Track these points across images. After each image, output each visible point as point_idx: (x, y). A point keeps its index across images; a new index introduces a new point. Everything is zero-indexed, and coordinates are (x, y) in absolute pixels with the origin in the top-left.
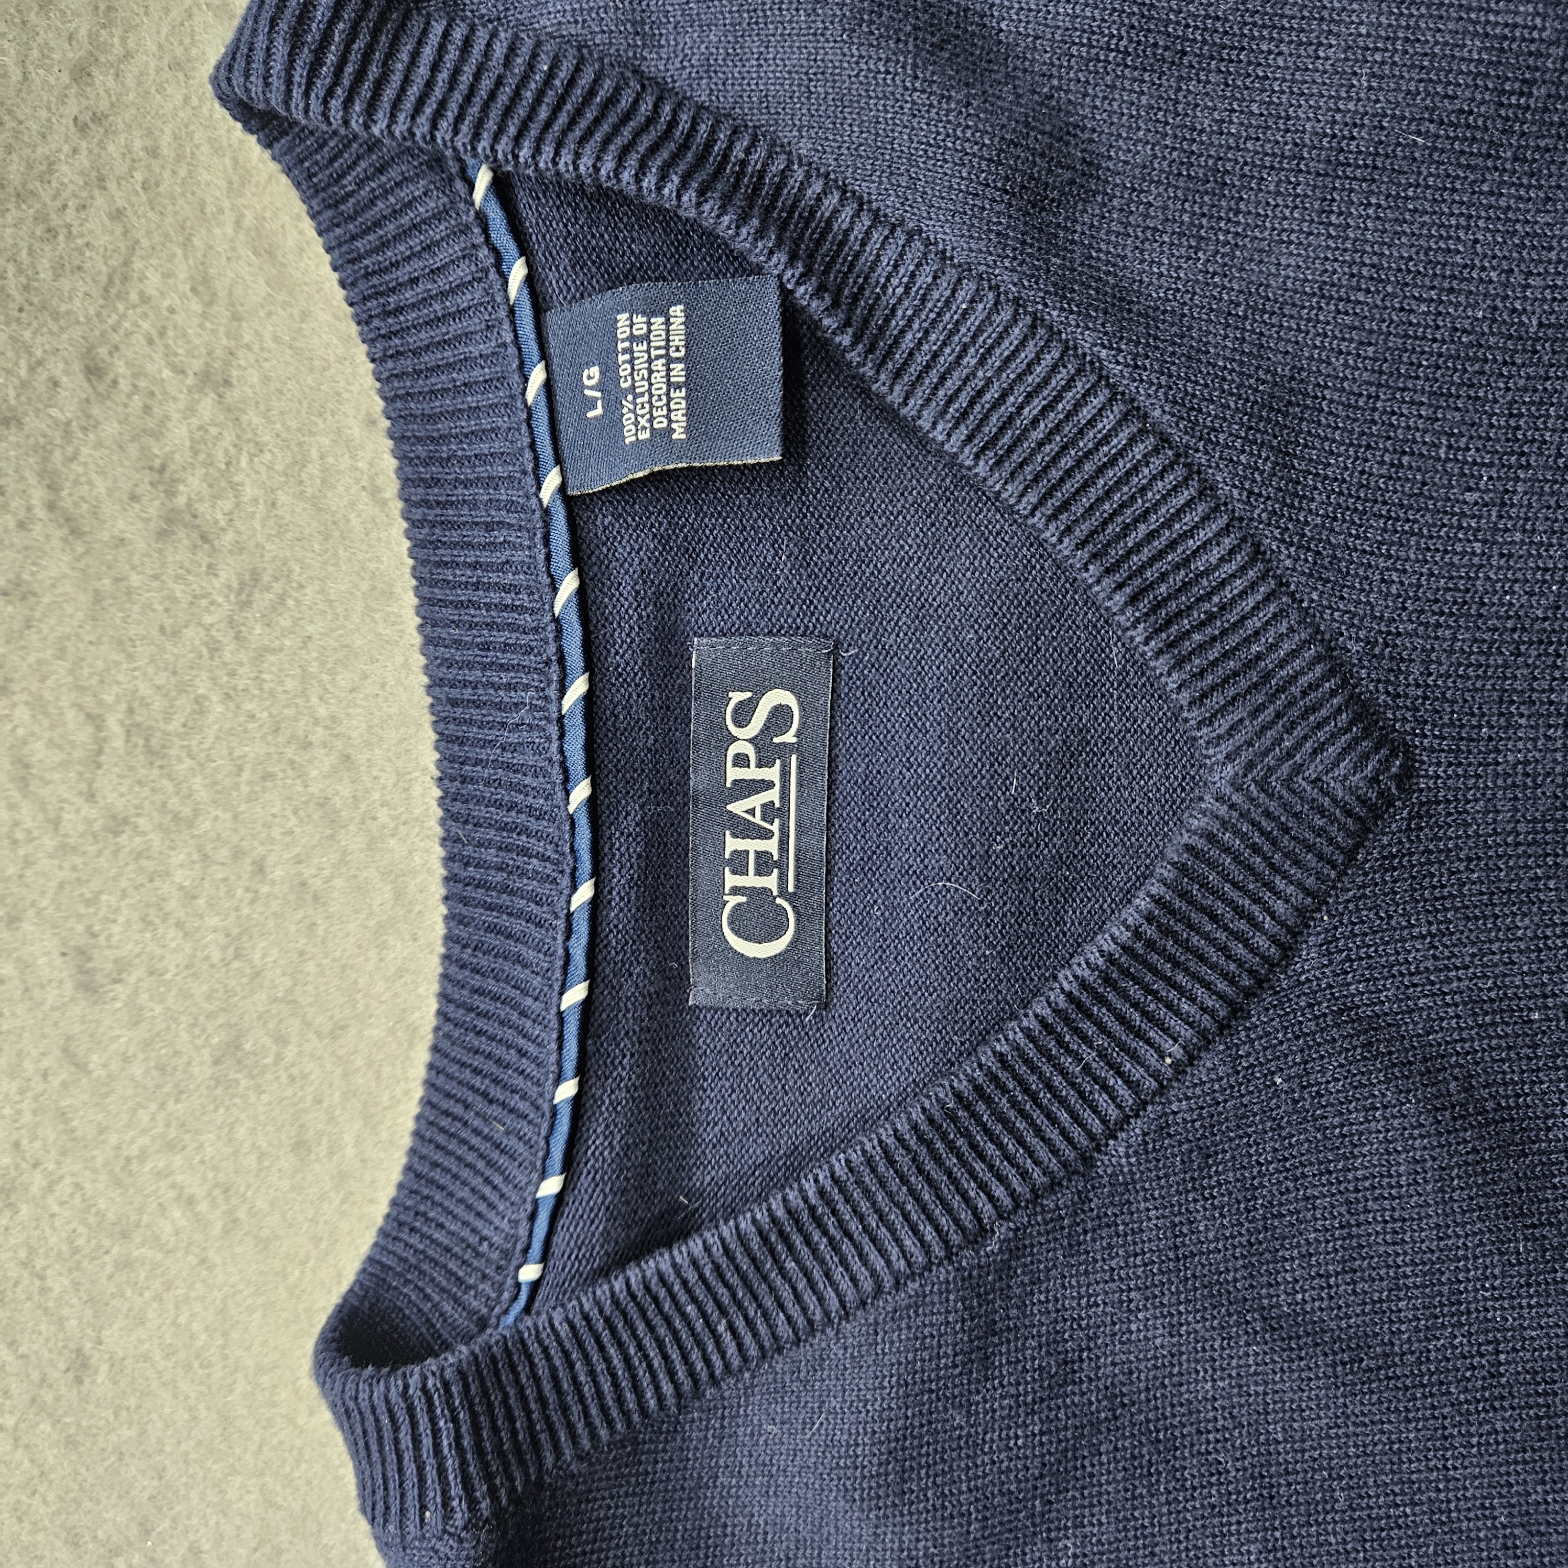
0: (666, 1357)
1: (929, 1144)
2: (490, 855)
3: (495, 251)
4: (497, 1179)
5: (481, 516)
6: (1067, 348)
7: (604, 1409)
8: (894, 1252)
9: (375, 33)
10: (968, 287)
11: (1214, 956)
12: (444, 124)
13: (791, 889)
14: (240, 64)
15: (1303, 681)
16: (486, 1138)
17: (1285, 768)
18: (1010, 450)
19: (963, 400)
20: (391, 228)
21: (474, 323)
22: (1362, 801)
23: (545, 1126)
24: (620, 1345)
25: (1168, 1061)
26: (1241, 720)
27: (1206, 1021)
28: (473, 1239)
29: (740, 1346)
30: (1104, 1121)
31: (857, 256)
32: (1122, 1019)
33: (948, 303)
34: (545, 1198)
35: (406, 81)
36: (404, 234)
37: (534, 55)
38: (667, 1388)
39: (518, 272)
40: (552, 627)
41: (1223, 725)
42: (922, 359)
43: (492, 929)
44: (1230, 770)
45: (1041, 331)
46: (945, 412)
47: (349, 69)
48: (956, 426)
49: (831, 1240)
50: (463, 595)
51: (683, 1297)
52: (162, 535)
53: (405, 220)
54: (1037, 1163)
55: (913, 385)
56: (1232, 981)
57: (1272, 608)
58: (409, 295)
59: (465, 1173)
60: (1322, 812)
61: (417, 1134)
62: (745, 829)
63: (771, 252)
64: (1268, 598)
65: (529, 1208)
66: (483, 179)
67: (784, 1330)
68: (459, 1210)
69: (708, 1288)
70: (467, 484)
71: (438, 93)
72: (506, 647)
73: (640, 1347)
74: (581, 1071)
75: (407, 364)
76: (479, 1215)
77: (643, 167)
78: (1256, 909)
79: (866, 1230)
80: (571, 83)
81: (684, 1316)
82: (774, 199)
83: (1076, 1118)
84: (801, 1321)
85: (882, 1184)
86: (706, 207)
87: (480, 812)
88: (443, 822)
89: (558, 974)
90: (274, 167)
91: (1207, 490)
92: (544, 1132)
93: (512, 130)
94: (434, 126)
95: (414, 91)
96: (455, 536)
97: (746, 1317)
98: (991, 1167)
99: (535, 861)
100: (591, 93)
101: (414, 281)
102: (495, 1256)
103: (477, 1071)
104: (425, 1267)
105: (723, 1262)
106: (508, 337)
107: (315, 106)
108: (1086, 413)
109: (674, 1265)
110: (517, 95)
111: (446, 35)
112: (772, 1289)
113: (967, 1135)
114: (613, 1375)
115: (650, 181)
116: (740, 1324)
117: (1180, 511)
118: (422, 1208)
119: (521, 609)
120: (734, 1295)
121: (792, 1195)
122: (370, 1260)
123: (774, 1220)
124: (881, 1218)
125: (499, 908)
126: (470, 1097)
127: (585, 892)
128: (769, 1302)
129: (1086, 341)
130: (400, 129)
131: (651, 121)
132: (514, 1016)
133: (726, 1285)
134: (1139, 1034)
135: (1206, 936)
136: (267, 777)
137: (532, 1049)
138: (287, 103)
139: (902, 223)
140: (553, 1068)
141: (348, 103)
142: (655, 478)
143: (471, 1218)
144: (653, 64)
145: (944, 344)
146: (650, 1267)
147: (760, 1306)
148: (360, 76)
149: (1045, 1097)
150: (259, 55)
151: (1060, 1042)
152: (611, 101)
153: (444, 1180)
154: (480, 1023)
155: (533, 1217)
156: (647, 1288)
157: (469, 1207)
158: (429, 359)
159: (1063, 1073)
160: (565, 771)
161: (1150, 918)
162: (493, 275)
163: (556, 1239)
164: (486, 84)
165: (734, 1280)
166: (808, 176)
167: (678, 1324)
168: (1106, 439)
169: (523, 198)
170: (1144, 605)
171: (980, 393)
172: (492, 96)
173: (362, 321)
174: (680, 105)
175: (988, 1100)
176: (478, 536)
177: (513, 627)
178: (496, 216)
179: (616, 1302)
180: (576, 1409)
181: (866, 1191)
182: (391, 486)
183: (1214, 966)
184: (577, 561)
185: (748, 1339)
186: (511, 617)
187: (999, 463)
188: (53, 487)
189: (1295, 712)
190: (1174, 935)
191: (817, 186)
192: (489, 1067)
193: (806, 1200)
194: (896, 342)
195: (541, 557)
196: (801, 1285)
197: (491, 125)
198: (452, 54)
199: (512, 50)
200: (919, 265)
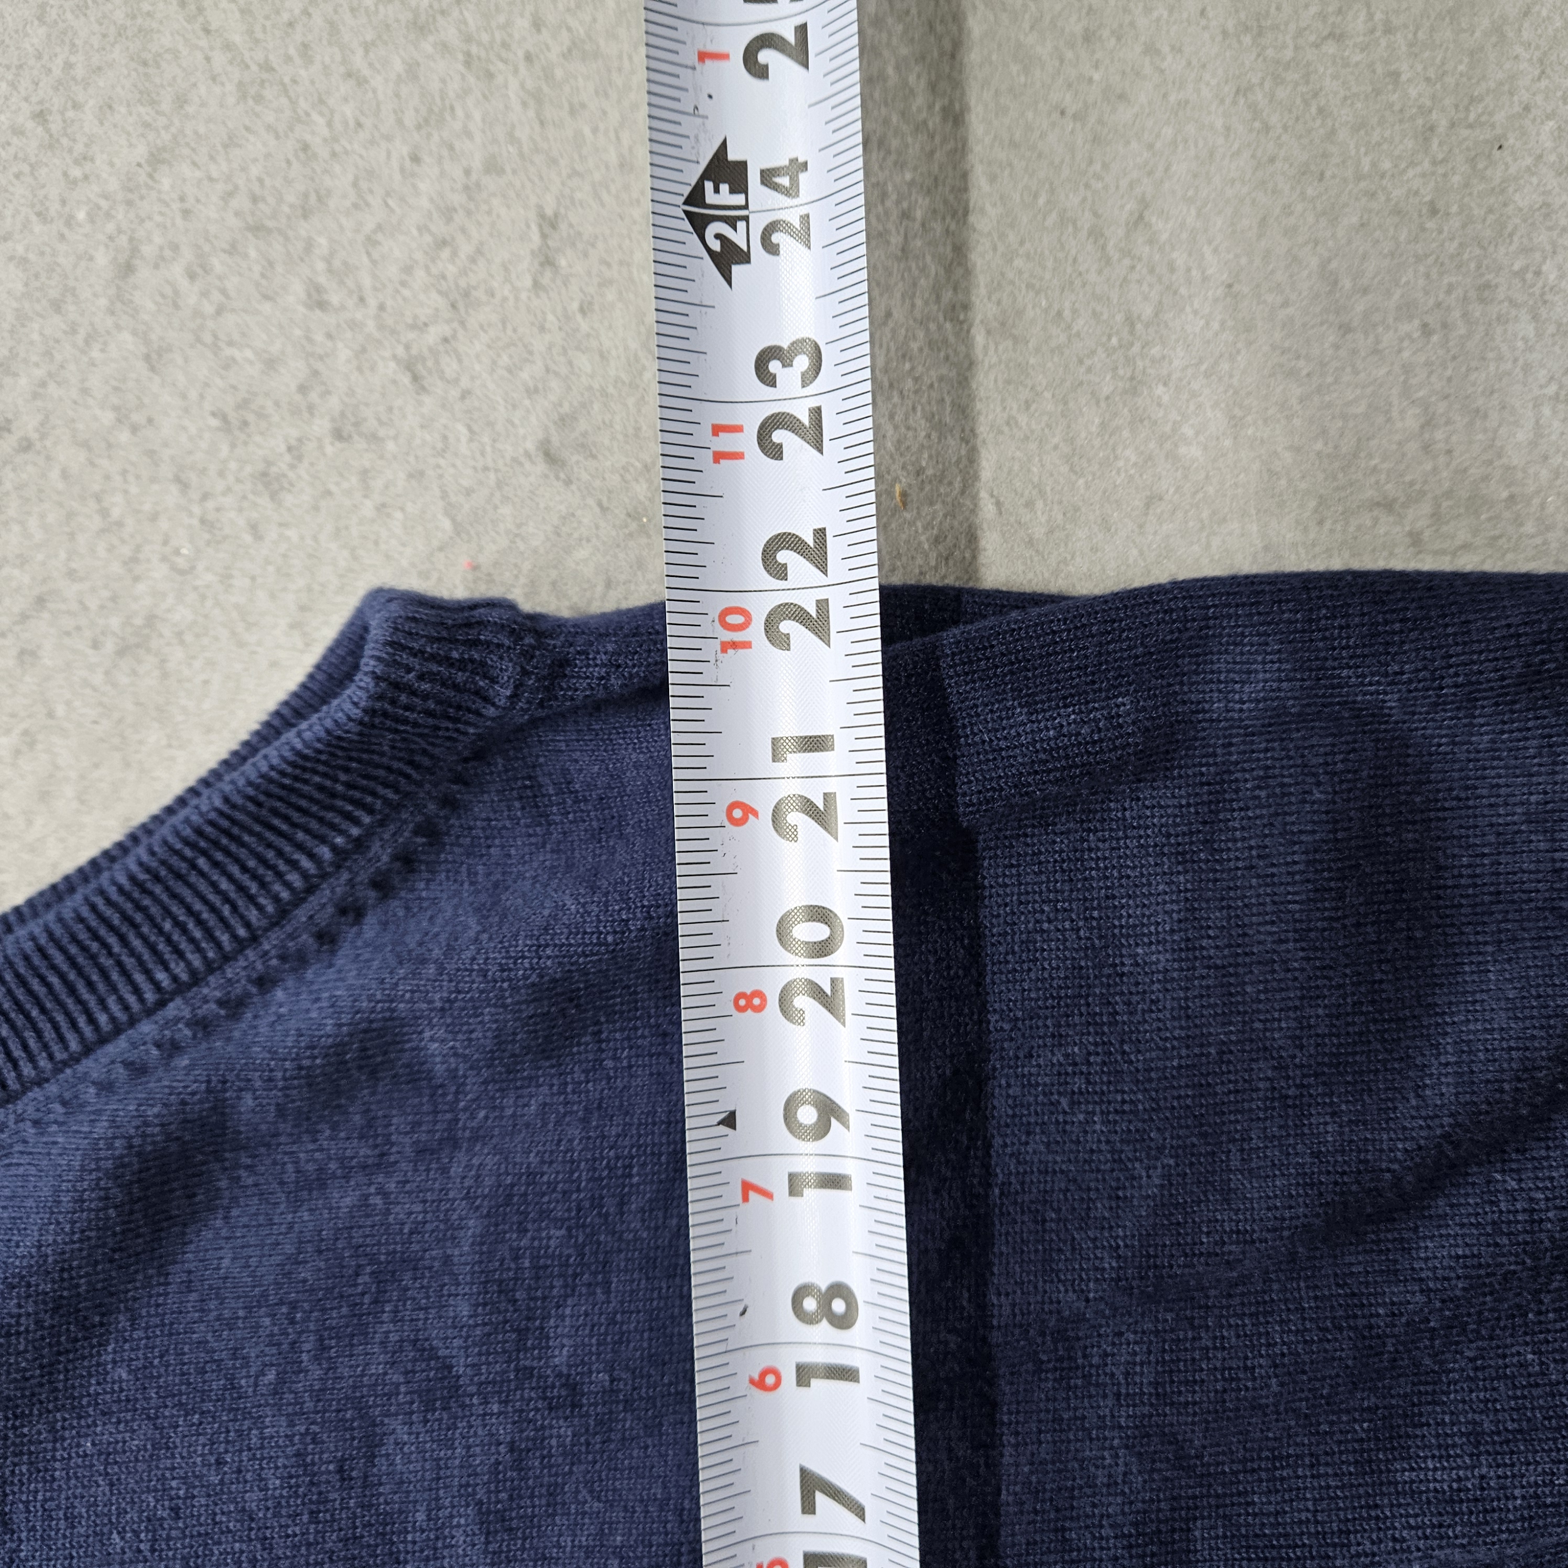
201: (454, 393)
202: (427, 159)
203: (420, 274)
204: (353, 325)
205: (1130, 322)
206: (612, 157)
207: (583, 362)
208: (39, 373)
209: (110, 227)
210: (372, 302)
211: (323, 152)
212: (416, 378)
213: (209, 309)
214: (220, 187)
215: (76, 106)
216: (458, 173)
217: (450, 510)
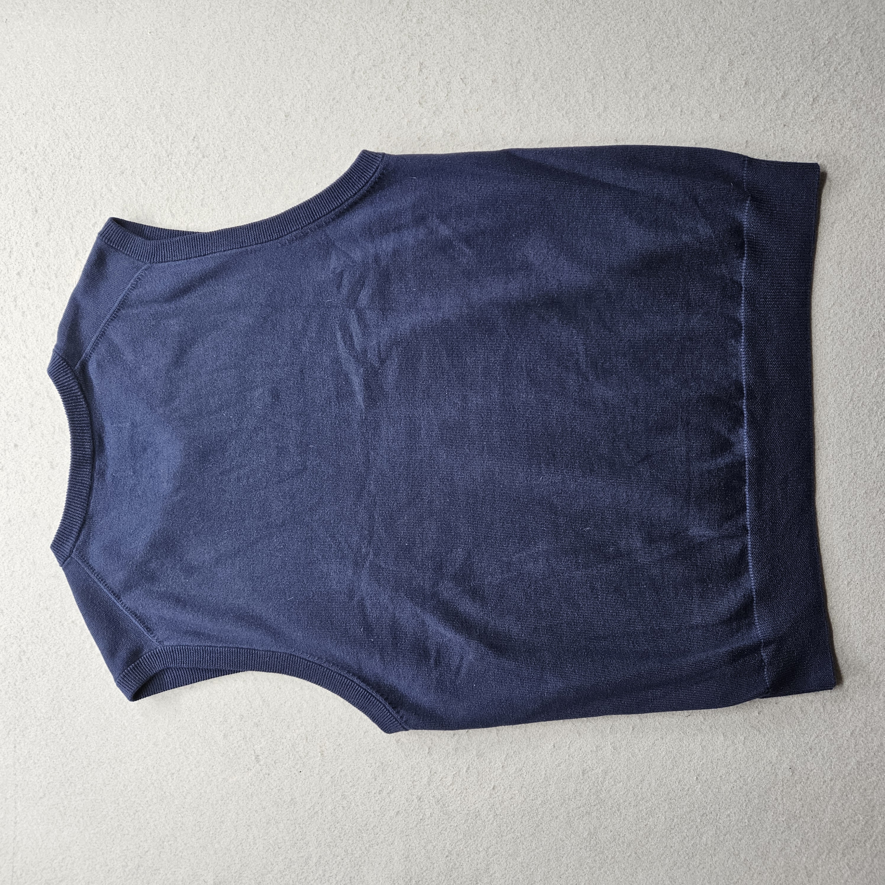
201: (405, 93)
202: (402, 54)
203: (400, 73)
204: (390, 82)
205: (516, 79)
206: (432, 53)
207: (426, 87)
208: (340, 90)
209: (351, 66)
210: (392, 78)
211: (385, 52)
212: (399, 90)
213: (366, 79)
214: (369, 59)
215: (346, 45)
216: (406, 55)
217: (404, 112)
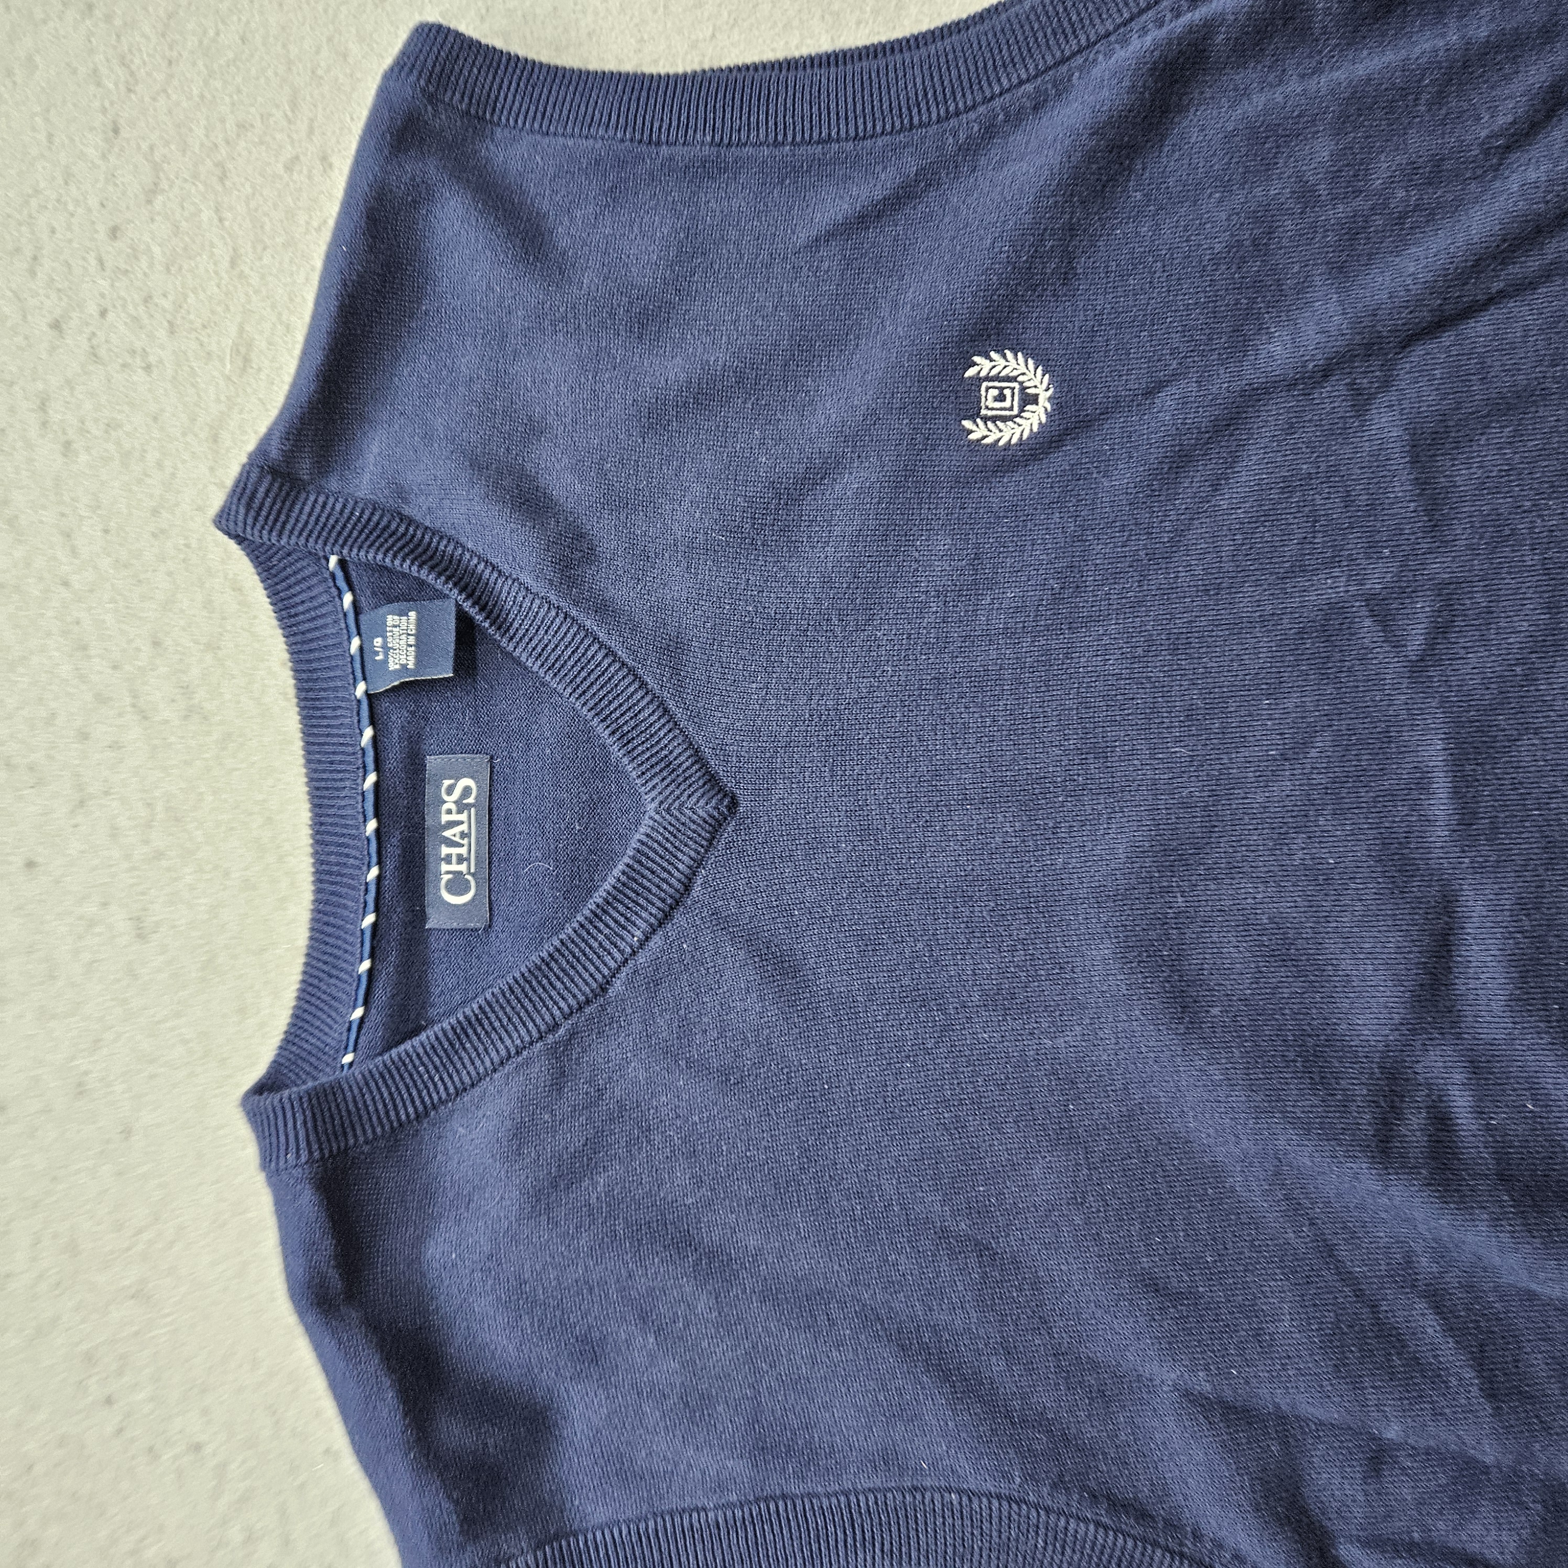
0: (410, 1095)
1: (529, 983)
2: (332, 858)
3: (338, 589)
4: (334, 1014)
5: (330, 704)
6: (580, 627)
7: (379, 1118)
8: (515, 1035)
9: (283, 502)
10: (537, 602)
11: (654, 890)
12: (311, 540)
13: (472, 870)
14: (225, 516)
15: (684, 766)
16: (330, 995)
17: (677, 803)
18: (559, 671)
19: (539, 649)
20: (293, 580)
21: (329, 620)
22: (713, 817)
23: (355, 984)
24: (387, 1086)
25: (636, 939)
26: (657, 784)
27: (652, 920)
28: (322, 1046)
29: (446, 1089)
30: (610, 969)
31: (493, 589)
32: (616, 921)
33: (530, 608)
34: (354, 1020)
35: (297, 520)
36: (298, 583)
37: (354, 509)
38: (411, 1110)
39: (348, 598)
40: (360, 752)
41: (650, 785)
42: (521, 632)
43: (333, 893)
44: (653, 805)
45: (568, 620)
46: (531, 655)
47: (271, 517)
48: (536, 660)
49: (486, 1032)
50: (322, 740)
51: (417, 1063)
52: (186, 717)
53: (299, 576)
54: (580, 990)
55: (518, 643)
56: (663, 901)
57: (671, 735)
58: (301, 608)
59: (319, 1014)
60: (694, 822)
61: (299, 998)
62: (451, 843)
63: (451, 590)
64: (670, 731)
65: (347, 1025)
66: (333, 560)
67: (467, 1080)
68: (316, 1032)
69: (428, 1055)
70: (325, 690)
71: (310, 527)
72: (341, 762)
73: (397, 1088)
74: (372, 956)
75: (299, 638)
76: (326, 1034)
77: (395, 556)
78: (670, 868)
79: (502, 1026)
80: (369, 519)
81: (418, 1072)
82: (458, 566)
83: (597, 968)
84: (473, 1073)
85: (508, 1001)
86: (422, 572)
87: (328, 838)
88: (312, 845)
89: (361, 910)
90: (242, 553)
91: (643, 684)
92: (354, 987)
93: (341, 542)
94: (307, 540)
95: (300, 525)
96: (318, 713)
97: (448, 1073)
98: (559, 994)
99: (352, 860)
100: (378, 523)
101: (303, 602)
102: (332, 1052)
103: (326, 963)
104: (299, 1062)
105: (436, 1044)
106: (343, 625)
107: (256, 533)
108: (590, 654)
109: (413, 1046)
110: (345, 525)
111: (316, 501)
112: (460, 1058)
113: (547, 977)
114: (384, 1101)
115: (397, 562)
116: (445, 1076)
117: (632, 694)
118: (298, 1033)
119: (347, 745)
120: (442, 1062)
121: (466, 1010)
122: (275, 1062)
123: (459, 1022)
124: (509, 1019)
125: (336, 883)
126: (321, 975)
127: (374, 872)
128: (459, 1066)
129: (588, 623)
130: (293, 542)
131: (404, 535)
132: (342, 933)
133: (438, 1056)
134: (624, 928)
135: (649, 881)
136: (232, 829)
137: (349, 948)
138: (244, 532)
139: (511, 575)
140: (358, 956)
141: (271, 531)
142: (403, 685)
143: (320, 1034)
144: (407, 510)
145: (530, 625)
146: (402, 1048)
147: (455, 1067)
148: (276, 520)
149: (583, 958)
150: (233, 513)
151: (589, 933)
152: (388, 526)
153: (309, 1018)
154: (327, 939)
155: (349, 1030)
156: (400, 1058)
157: (321, 1030)
158: (309, 636)
159: (591, 947)
160: (365, 816)
161: (624, 873)
162: (337, 599)
163: (360, 1041)
164: (331, 521)
165: (442, 1053)
166: (471, 557)
167: (416, 1076)
168: (599, 665)
169: (351, 567)
170: (618, 735)
171: (546, 646)
172: (333, 527)
173: (280, 619)
174: (417, 527)
175: (556, 961)
176: (329, 713)
177: (342, 753)
178: (339, 574)
179: (385, 1065)
180: (365, 1117)
181: (502, 1007)
182: (292, 692)
183: (654, 895)
184: (373, 723)
185: (449, 1084)
186: (342, 749)
187: (555, 675)
188: (135, 697)
189: (681, 779)
190: (635, 881)
191: (475, 561)
192: (330, 959)
193: (473, 1012)
194: (511, 624)
195: (356, 721)
196: (474, 1055)
197: (332, 540)
198: (318, 509)
199: (344, 506)
200: (517, 593)
